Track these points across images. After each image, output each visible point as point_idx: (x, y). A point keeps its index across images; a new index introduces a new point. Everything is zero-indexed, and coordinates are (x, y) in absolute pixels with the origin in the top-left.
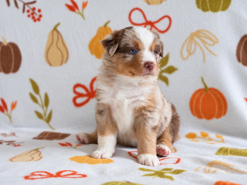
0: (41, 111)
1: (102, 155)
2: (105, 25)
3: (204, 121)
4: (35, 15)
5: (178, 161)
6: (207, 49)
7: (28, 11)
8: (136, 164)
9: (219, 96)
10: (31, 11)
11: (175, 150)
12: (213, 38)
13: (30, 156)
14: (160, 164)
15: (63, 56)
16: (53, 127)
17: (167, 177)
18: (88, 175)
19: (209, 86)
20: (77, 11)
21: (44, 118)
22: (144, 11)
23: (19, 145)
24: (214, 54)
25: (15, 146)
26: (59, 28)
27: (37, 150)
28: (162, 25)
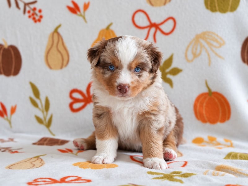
0: (41, 116)
1: (103, 160)
2: (108, 28)
3: (208, 125)
4: (35, 16)
5: (185, 164)
6: (213, 51)
7: (29, 12)
8: (143, 168)
9: (223, 100)
10: (32, 12)
11: (182, 155)
12: (219, 40)
13: (31, 163)
14: (168, 167)
15: (63, 60)
16: (54, 132)
17: (177, 180)
18: (92, 180)
19: (214, 89)
20: (78, 13)
21: (44, 122)
22: (148, 13)
23: (16, 152)
24: (220, 57)
25: (13, 152)
26: (60, 30)
27: (38, 157)
28: (167, 27)
